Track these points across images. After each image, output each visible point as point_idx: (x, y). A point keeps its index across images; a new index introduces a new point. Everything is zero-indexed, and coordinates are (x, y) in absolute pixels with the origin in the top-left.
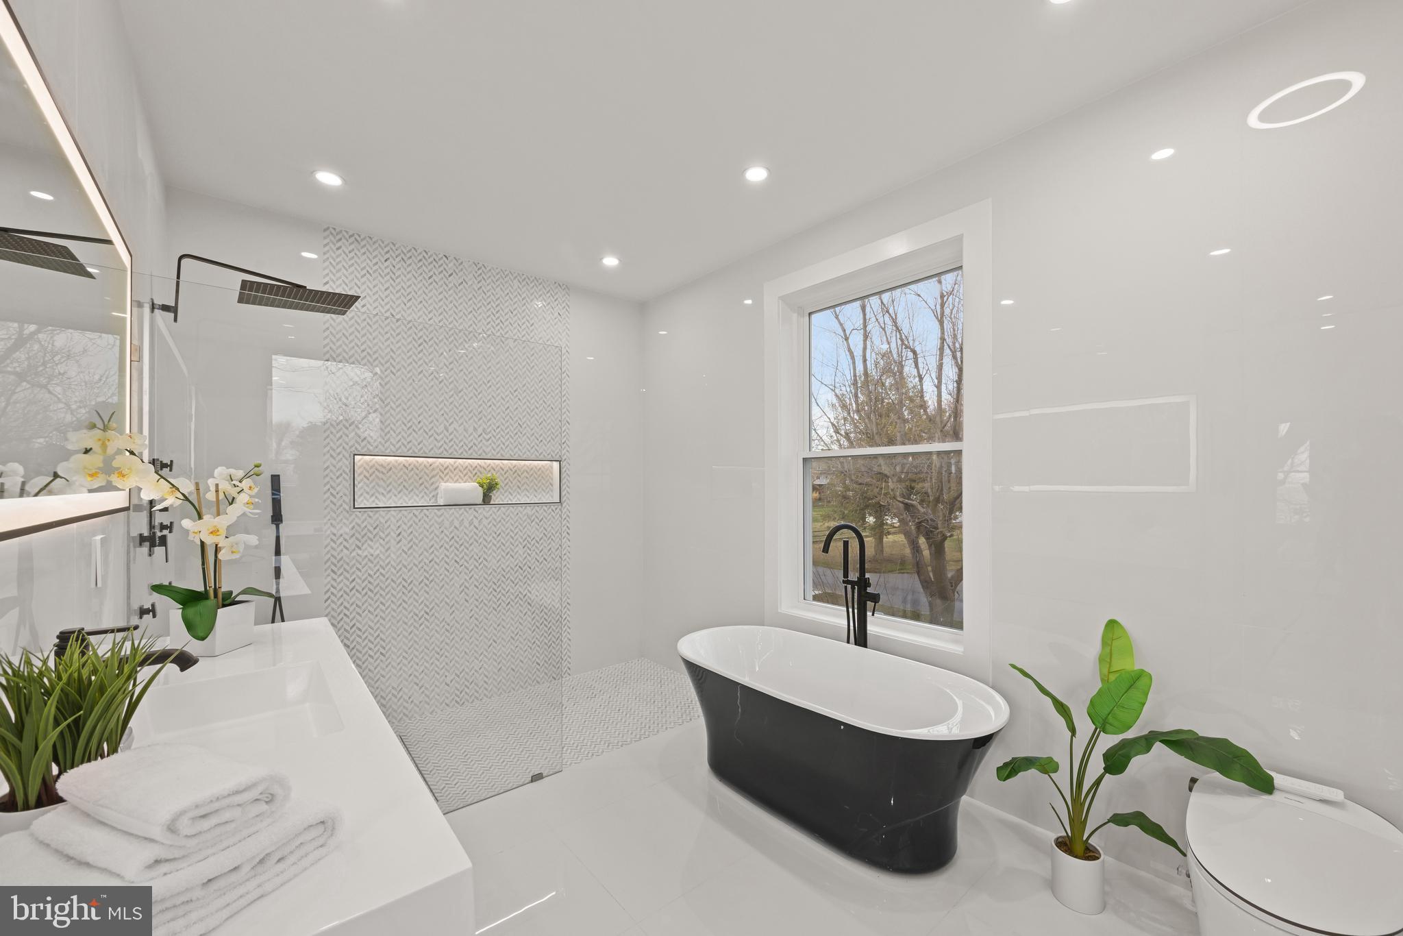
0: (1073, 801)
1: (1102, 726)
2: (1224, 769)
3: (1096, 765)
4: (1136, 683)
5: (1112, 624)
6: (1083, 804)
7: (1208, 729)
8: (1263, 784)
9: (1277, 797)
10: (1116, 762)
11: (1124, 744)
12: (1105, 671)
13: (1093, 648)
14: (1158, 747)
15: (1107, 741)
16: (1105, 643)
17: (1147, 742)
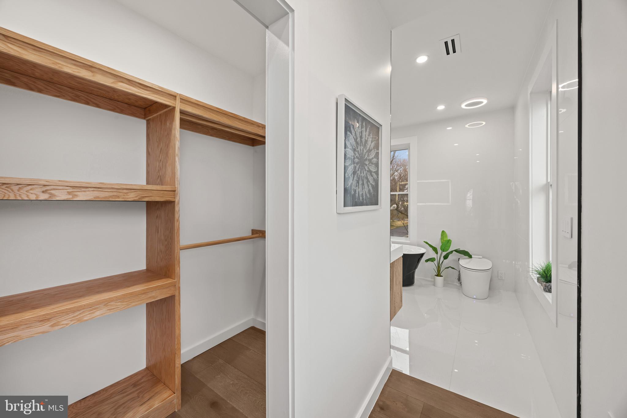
0: (438, 267)
1: (443, 250)
2: (465, 255)
3: (442, 259)
4: (449, 242)
5: (443, 232)
6: (440, 267)
7: (462, 249)
8: (470, 257)
9: (472, 258)
10: (446, 257)
11: (447, 254)
12: (442, 241)
13: (440, 237)
14: (454, 252)
15: (444, 253)
16: (442, 235)
17: (452, 252)
